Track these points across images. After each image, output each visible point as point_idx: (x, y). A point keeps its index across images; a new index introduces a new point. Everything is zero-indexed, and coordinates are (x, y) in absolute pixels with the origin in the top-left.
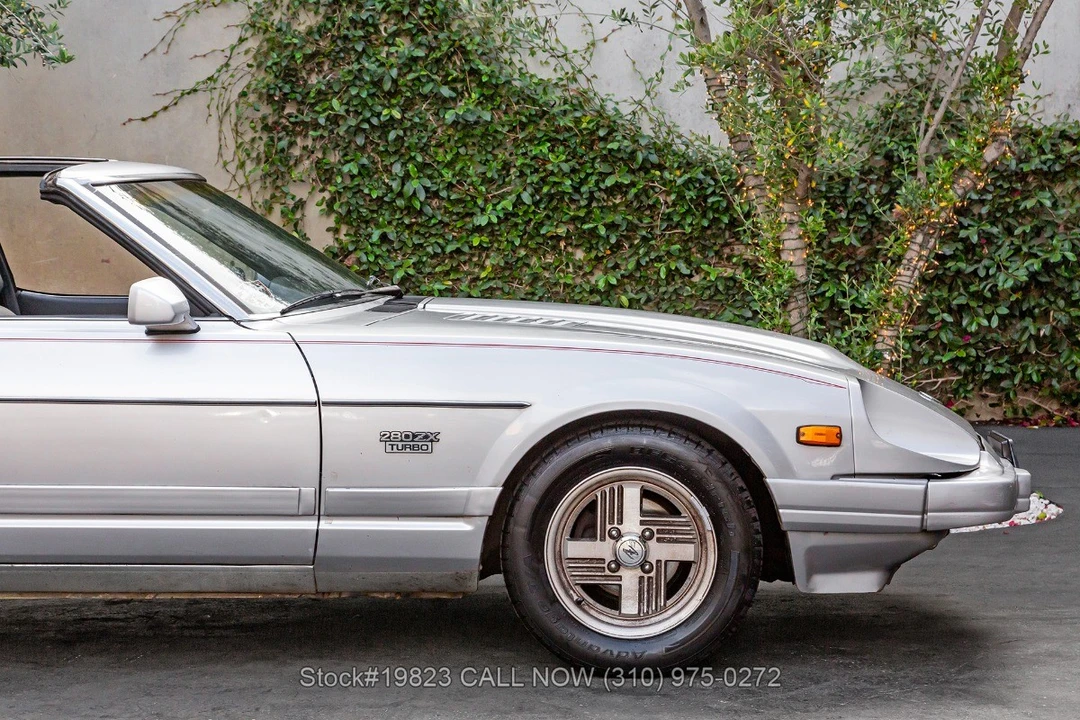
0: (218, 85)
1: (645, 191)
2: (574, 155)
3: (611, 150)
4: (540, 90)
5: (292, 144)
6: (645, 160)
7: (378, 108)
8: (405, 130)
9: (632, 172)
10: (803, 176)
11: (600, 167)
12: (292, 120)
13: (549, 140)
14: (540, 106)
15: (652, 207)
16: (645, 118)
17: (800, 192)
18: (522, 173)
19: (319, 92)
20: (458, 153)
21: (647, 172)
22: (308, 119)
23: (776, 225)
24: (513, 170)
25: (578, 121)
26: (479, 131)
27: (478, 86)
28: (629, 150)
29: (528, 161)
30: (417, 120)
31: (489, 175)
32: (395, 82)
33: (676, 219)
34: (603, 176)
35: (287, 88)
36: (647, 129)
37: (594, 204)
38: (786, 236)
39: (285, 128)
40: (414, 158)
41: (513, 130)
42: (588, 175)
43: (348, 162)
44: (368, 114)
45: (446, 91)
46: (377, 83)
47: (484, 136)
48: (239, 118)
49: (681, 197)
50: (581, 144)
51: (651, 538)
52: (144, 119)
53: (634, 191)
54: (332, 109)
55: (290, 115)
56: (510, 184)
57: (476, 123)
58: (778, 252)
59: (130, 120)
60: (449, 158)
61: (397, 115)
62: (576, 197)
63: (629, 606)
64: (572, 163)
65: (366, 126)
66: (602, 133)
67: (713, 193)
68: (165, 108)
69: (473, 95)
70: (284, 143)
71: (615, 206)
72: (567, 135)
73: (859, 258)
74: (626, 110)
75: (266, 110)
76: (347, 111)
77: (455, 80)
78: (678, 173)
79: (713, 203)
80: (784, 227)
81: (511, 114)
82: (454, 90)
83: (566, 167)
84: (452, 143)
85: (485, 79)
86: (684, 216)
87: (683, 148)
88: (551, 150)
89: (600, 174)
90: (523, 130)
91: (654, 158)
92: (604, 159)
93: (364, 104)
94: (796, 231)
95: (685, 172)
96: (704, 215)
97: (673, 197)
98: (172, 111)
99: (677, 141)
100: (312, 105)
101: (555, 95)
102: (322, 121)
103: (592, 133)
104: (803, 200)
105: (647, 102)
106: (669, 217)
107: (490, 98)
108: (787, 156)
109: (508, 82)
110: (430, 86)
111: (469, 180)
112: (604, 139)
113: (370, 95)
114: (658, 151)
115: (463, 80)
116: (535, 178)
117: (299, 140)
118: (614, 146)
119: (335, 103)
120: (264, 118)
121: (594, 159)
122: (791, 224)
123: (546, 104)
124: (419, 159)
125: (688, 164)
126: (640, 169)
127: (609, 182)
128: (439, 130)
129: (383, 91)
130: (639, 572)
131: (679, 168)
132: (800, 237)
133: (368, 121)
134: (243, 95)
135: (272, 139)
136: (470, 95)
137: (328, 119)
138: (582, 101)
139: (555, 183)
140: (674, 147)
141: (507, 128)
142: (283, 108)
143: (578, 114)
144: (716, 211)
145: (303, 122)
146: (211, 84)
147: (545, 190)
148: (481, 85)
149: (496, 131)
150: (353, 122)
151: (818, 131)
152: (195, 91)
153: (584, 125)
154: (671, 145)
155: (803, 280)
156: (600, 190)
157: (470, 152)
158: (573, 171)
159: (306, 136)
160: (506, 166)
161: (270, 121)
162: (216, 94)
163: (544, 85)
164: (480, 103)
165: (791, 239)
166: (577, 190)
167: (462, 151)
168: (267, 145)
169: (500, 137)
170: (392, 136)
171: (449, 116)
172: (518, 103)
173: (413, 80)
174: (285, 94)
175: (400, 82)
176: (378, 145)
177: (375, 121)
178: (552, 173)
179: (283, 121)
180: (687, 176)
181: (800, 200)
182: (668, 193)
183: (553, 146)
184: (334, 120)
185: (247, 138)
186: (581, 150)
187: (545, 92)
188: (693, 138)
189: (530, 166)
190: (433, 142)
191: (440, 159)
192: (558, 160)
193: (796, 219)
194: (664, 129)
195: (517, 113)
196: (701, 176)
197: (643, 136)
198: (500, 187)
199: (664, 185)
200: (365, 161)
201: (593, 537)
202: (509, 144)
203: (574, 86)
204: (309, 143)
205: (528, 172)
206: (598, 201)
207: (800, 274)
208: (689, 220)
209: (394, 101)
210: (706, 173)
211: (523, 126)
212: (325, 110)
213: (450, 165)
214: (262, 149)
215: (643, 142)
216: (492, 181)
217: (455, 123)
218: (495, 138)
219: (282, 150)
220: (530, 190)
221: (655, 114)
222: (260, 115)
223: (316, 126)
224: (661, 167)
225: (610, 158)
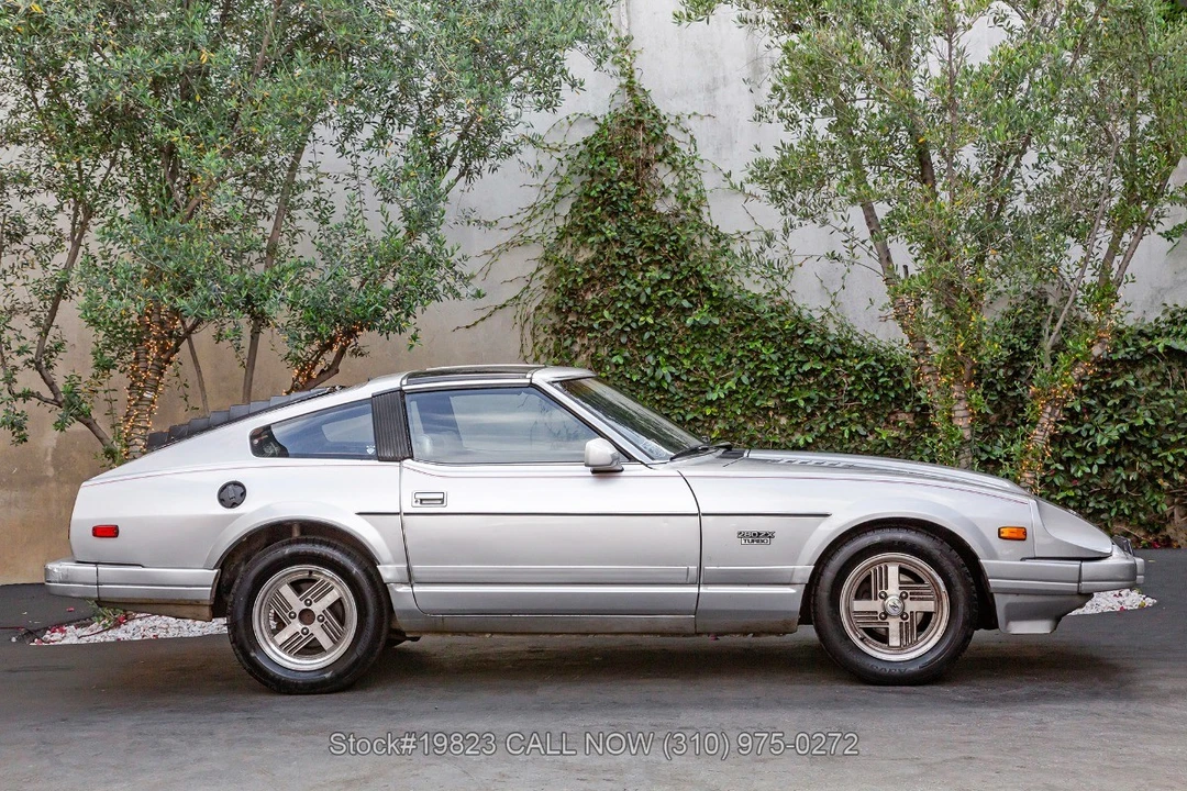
0: (522, 301)
1: (832, 374)
2: (779, 348)
3: (806, 345)
4: (754, 301)
5: (573, 343)
6: (833, 351)
7: (637, 316)
8: (656, 332)
9: (822, 360)
10: (968, 366)
11: (800, 358)
12: (574, 325)
13: (761, 338)
14: (755, 313)
15: (837, 386)
16: (831, 321)
17: (966, 378)
18: (741, 362)
19: (594, 305)
20: (694, 348)
21: (834, 360)
22: (586, 325)
23: (948, 399)
24: (734, 360)
25: (782, 323)
26: (709, 332)
27: (708, 299)
28: (820, 345)
29: (746, 353)
30: (665, 324)
31: (718, 364)
32: (648, 297)
33: (855, 394)
34: (801, 363)
35: (571, 303)
36: (833, 330)
37: (794, 384)
38: (956, 408)
39: (568, 331)
40: (663, 352)
41: (734, 331)
42: (790, 363)
43: (614, 355)
44: (629, 321)
45: (686, 303)
46: (636, 299)
47: (714, 335)
48: (535, 326)
49: (859, 378)
50: (785, 340)
51: (906, 598)
52: (467, 327)
53: (824, 374)
54: (603, 317)
55: (572, 322)
56: (732, 369)
57: (707, 326)
58: (950, 419)
59: (458, 328)
60: (688, 351)
61: (651, 322)
62: (782, 379)
63: (894, 641)
64: (779, 354)
65: (628, 329)
66: (800, 332)
67: (883, 376)
68: (483, 319)
69: (705, 306)
70: (569, 342)
71: (810, 385)
72: (774, 334)
73: (993, 422)
74: (817, 315)
75: (555, 319)
76: (614, 319)
77: (691, 295)
78: (856, 361)
79: (882, 383)
80: (955, 401)
81: (733, 319)
82: (691, 302)
83: (774, 357)
84: (690, 340)
85: (715, 294)
86: (861, 392)
87: (860, 343)
88: (763, 345)
89: (799, 362)
90: (741, 330)
91: (839, 350)
92: (801, 351)
93: (627, 313)
94: (963, 404)
95: (861, 360)
96: (876, 392)
97: (853, 378)
98: (488, 321)
99: (855, 337)
100: (588, 315)
101: (765, 306)
102: (596, 326)
103: (793, 332)
104: (968, 383)
105: (832, 309)
106: (850, 393)
107: (718, 308)
108: (959, 354)
109: (731, 296)
110: (675, 299)
111: (702, 367)
112: (801, 337)
113: (631, 307)
114: (841, 344)
115: (697, 295)
116: (752, 365)
117: (578, 340)
118: (810, 342)
119: (606, 313)
120: (554, 324)
121: (794, 351)
122: (960, 399)
123: (758, 312)
124: (667, 352)
125: (863, 354)
126: (827, 359)
127: (806, 367)
128: (680, 332)
129: (639, 303)
130: (900, 620)
131: (857, 357)
132: (966, 409)
133: (629, 325)
134: (538, 308)
135: (559, 340)
136: (702, 306)
137: (600, 324)
138: (785, 308)
139: (766, 369)
140: (853, 342)
141: (729, 329)
142: (567, 317)
143: (782, 319)
144: (886, 388)
145: (582, 327)
146: (517, 302)
147: (759, 374)
148: (711, 298)
149: (722, 332)
150: (619, 327)
151: (979, 337)
152: (505, 306)
153: (787, 327)
154: (850, 341)
155: (968, 438)
156: (799, 373)
157: (703, 347)
158: (779, 359)
159: (583, 337)
160: (730, 357)
161: (558, 326)
162: (520, 308)
163: (757, 298)
164: (710, 312)
165: (960, 410)
166: (782, 373)
167: (697, 346)
168: (555, 344)
169: (725, 336)
170: (647, 336)
171: (689, 322)
172: (738, 311)
173: (661, 297)
174: (570, 307)
175: (653, 297)
176: (635, 342)
177: (634, 325)
178: (764, 361)
179: (567, 326)
180: (864, 363)
181: (967, 383)
182: (848, 376)
183: (764, 342)
184: (605, 325)
185: (542, 339)
186: (784, 345)
187: (757, 302)
188: (867, 336)
189: (747, 357)
190: (676, 340)
191: (681, 352)
192: (768, 353)
193: (963, 396)
194: (845, 329)
195: (737, 318)
196: (873, 363)
197: (829, 334)
198: (724, 372)
199: (846, 370)
200: (627, 354)
201: (869, 598)
202: (731, 343)
203: (777, 299)
204: (586, 342)
205: (746, 361)
206: (797, 382)
207: (967, 434)
208: (865, 395)
209: (648, 311)
210: (876, 361)
211: (742, 328)
212: (597, 319)
213: (688, 356)
214: (552, 347)
215: (831, 339)
216: (719, 367)
217: (693, 326)
218: (721, 337)
219: (567, 348)
220: (747, 374)
221: (838, 319)
222: (551, 322)
223: (591, 329)
224: (843, 357)
225: (806, 350)
